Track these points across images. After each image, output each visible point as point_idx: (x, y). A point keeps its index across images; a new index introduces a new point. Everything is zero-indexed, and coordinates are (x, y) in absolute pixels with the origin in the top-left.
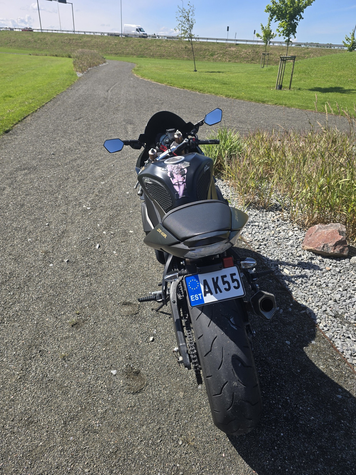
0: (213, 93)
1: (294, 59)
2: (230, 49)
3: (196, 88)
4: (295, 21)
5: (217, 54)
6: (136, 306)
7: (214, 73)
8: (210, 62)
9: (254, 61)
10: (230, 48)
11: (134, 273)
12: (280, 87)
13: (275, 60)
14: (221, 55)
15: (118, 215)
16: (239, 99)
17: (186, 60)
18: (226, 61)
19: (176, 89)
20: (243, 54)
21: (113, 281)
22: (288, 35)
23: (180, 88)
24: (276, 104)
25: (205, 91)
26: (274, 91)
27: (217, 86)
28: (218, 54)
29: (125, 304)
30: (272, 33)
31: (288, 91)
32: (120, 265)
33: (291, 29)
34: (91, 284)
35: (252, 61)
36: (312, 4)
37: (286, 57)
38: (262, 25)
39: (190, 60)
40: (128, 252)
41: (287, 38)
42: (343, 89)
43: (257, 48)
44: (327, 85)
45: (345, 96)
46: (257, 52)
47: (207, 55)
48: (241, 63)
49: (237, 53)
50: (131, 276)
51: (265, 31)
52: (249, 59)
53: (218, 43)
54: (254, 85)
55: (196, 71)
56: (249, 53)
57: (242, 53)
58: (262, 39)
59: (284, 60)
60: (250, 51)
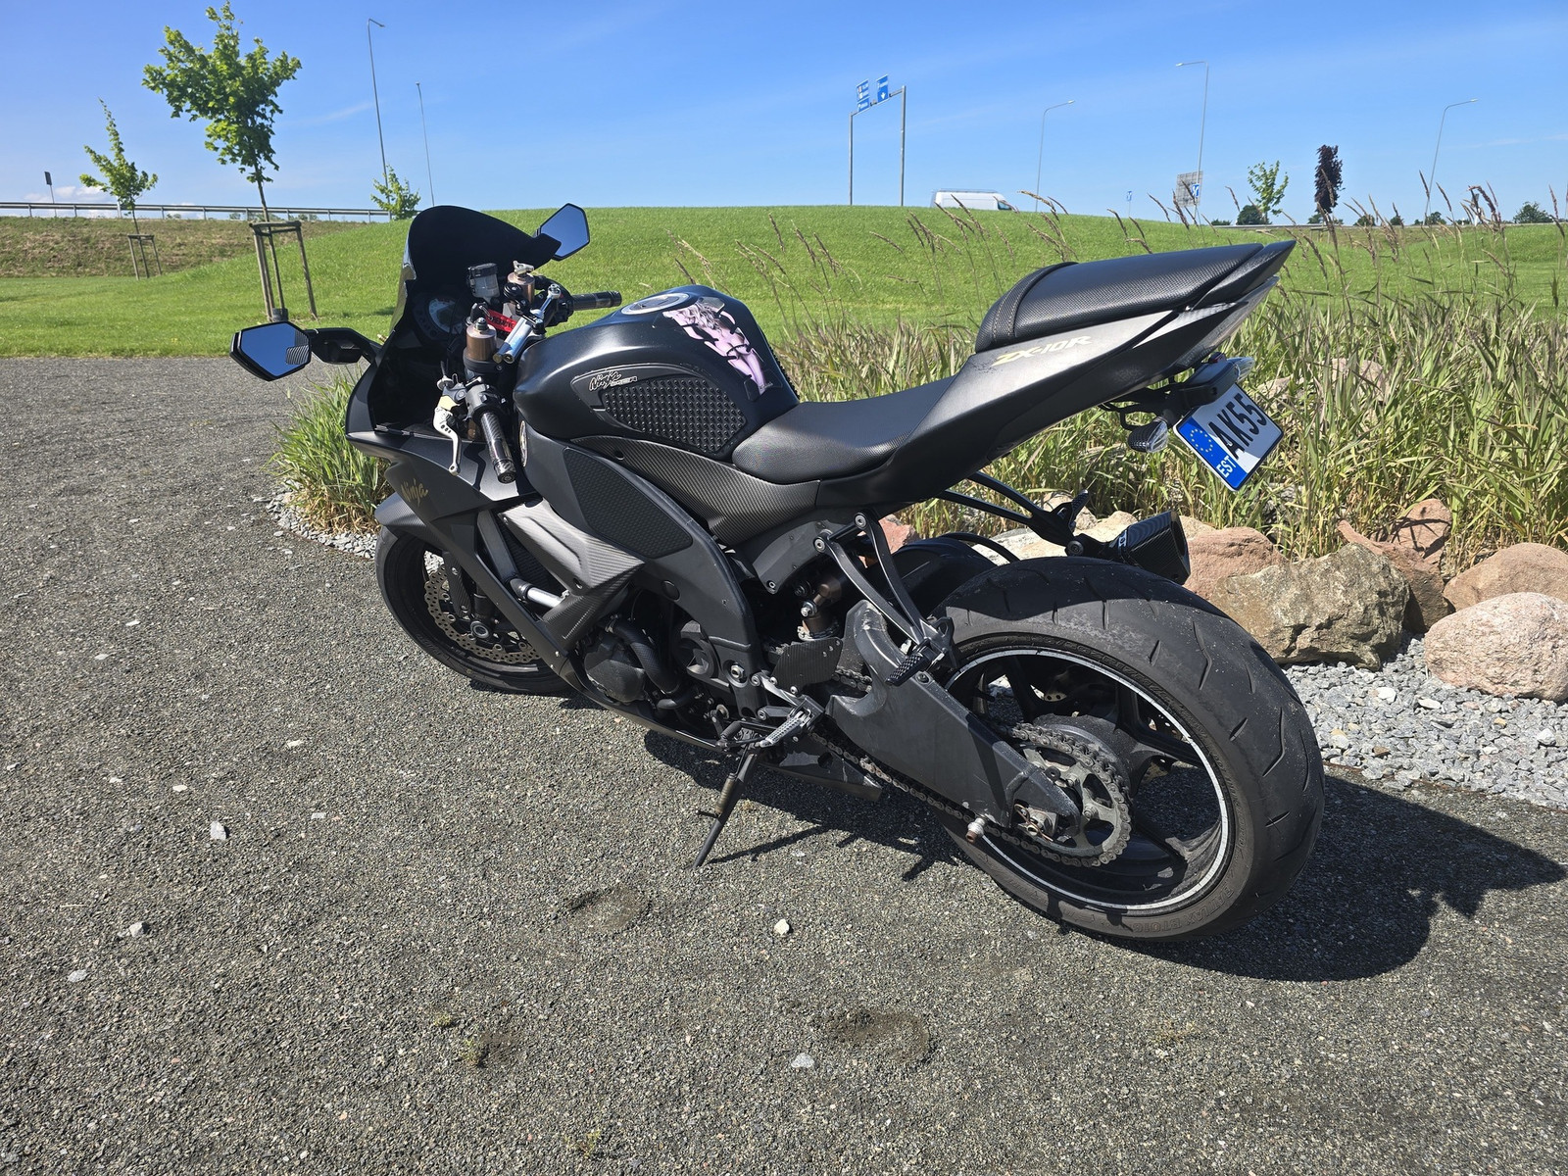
1: (298, 230)
4: (259, 120)
9: (86, 267)
12: (281, 317)
20: (34, 248)
22: (250, 159)
27: (40, 331)
30: (139, 174)
33: (254, 146)
35: (80, 269)
36: (295, 75)
37: (269, 226)
41: (252, 169)
46: (87, 240)
48: (38, 277)
51: (109, 168)
52: (67, 264)
56: (57, 243)
57: (29, 244)
58: (108, 193)
59: (266, 235)
60: (57, 237)
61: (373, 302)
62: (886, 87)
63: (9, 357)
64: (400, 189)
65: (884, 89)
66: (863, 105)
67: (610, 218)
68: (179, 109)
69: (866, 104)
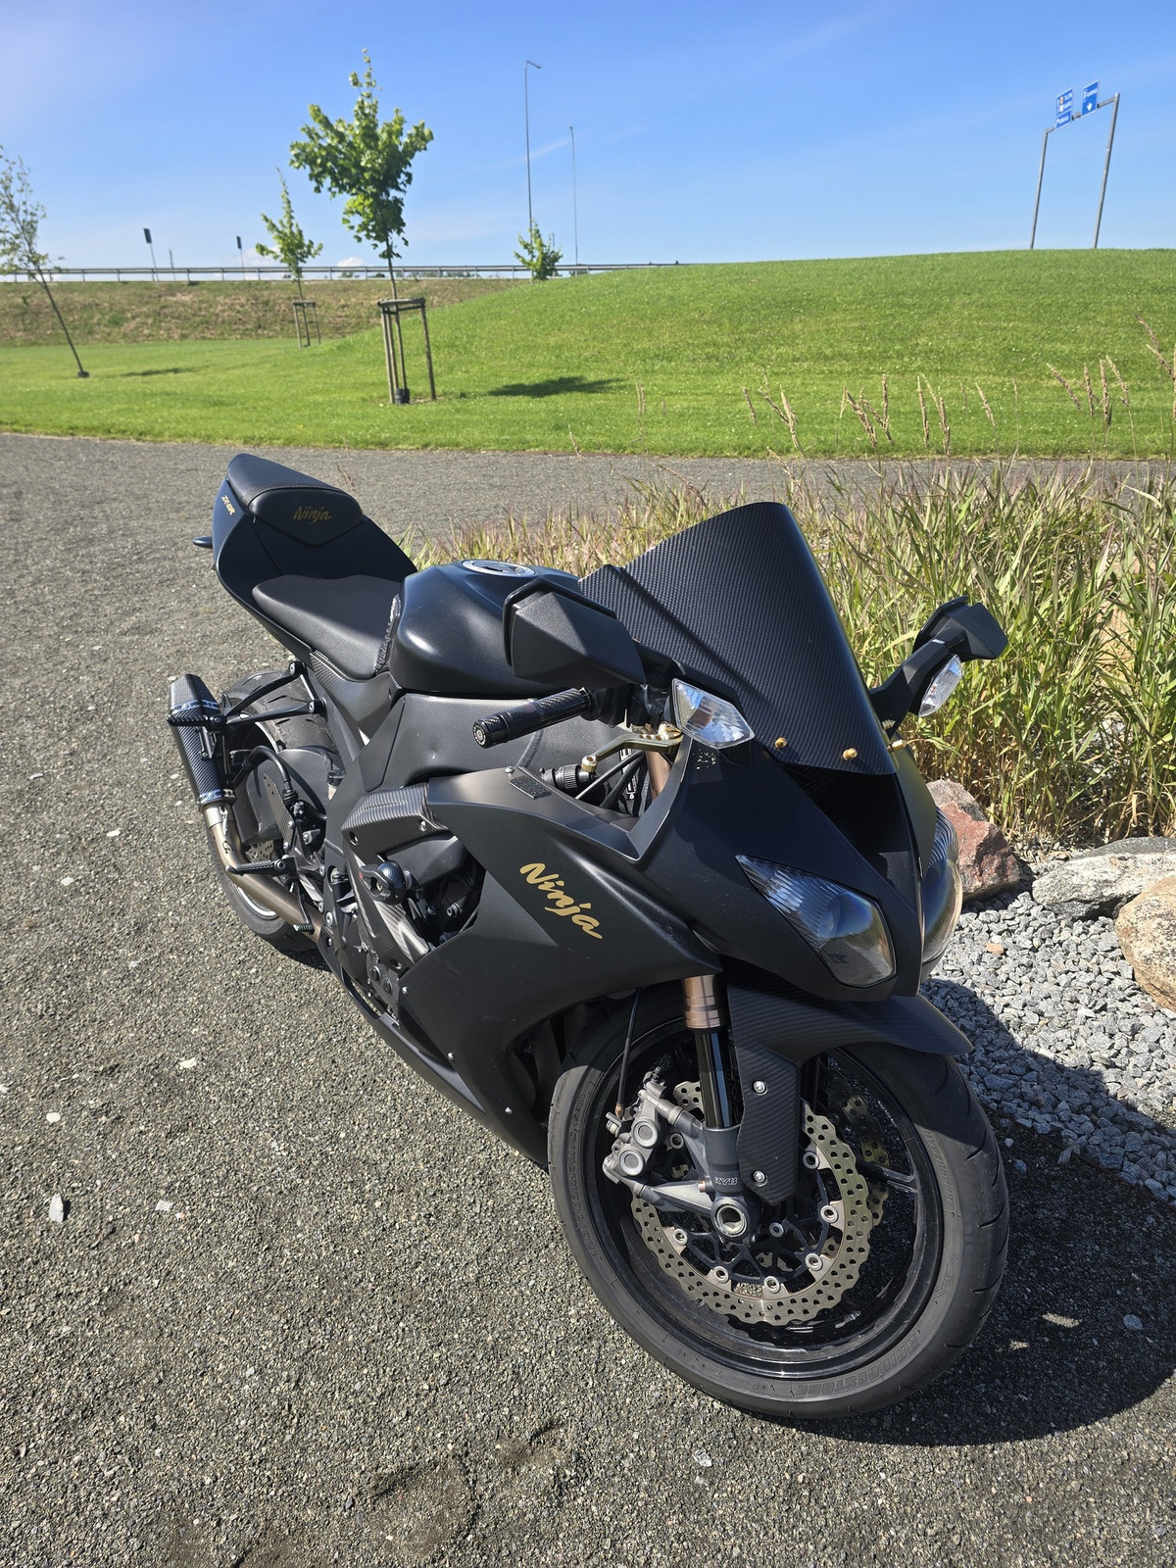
0: (195, 435)
1: (423, 307)
2: (174, 299)
3: (123, 428)
4: (393, 193)
5: (133, 318)
6: (446, 1474)
7: (155, 376)
8: (114, 344)
9: (264, 329)
10: (174, 295)
11: (326, 1282)
12: (405, 397)
13: (330, 322)
14: (150, 321)
15: (78, 1002)
16: (296, 446)
17: (22, 346)
18: (170, 337)
19: (41, 441)
20: (224, 311)
21: (243, 1381)
22: (382, 236)
23: (58, 435)
24: (426, 446)
25: (160, 434)
26: (388, 412)
27: (194, 412)
28: (137, 316)
29: (387, 1492)
30: (306, 241)
31: (433, 406)
32: (231, 1264)
33: (385, 220)
34: (136, 1456)
35: (260, 331)
37: (396, 304)
38: (267, 220)
39: (40, 345)
40: (232, 1177)
41: (383, 247)
42: (583, 382)
43: (262, 290)
44: (535, 377)
45: (597, 399)
46: (266, 303)
47: (99, 324)
48: (225, 339)
49: (200, 309)
50: (320, 1306)
51: (282, 236)
52: (249, 326)
53: (125, 283)
54: (320, 398)
55: (84, 374)
56: (242, 306)
57: (220, 308)
58: (278, 260)
59: (393, 313)
60: (243, 300)
61: (492, 379)
62: (1094, 96)
63: (161, 442)
64: (542, 245)
65: (1093, 99)
66: (1063, 120)
67: (744, 277)
68: (320, 183)
69: (1067, 118)
